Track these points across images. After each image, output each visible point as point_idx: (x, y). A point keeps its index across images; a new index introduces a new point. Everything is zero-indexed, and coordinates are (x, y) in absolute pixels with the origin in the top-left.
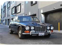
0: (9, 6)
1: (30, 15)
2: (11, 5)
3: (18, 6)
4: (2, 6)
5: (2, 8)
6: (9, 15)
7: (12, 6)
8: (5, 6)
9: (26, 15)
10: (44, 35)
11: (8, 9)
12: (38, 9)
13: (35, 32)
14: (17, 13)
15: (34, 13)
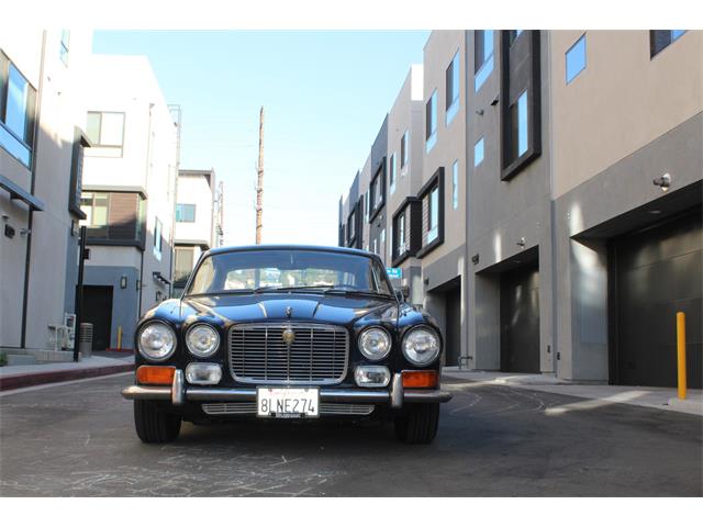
0: (378, 199)
1: (498, 260)
2: (392, 190)
3: (427, 191)
4: (343, 203)
5: (345, 222)
7: (397, 193)
8: (357, 201)
9: (476, 260)
10: (315, 413)
11: (375, 224)
12: (553, 202)
13: (226, 381)
14: (420, 253)
15: (522, 245)
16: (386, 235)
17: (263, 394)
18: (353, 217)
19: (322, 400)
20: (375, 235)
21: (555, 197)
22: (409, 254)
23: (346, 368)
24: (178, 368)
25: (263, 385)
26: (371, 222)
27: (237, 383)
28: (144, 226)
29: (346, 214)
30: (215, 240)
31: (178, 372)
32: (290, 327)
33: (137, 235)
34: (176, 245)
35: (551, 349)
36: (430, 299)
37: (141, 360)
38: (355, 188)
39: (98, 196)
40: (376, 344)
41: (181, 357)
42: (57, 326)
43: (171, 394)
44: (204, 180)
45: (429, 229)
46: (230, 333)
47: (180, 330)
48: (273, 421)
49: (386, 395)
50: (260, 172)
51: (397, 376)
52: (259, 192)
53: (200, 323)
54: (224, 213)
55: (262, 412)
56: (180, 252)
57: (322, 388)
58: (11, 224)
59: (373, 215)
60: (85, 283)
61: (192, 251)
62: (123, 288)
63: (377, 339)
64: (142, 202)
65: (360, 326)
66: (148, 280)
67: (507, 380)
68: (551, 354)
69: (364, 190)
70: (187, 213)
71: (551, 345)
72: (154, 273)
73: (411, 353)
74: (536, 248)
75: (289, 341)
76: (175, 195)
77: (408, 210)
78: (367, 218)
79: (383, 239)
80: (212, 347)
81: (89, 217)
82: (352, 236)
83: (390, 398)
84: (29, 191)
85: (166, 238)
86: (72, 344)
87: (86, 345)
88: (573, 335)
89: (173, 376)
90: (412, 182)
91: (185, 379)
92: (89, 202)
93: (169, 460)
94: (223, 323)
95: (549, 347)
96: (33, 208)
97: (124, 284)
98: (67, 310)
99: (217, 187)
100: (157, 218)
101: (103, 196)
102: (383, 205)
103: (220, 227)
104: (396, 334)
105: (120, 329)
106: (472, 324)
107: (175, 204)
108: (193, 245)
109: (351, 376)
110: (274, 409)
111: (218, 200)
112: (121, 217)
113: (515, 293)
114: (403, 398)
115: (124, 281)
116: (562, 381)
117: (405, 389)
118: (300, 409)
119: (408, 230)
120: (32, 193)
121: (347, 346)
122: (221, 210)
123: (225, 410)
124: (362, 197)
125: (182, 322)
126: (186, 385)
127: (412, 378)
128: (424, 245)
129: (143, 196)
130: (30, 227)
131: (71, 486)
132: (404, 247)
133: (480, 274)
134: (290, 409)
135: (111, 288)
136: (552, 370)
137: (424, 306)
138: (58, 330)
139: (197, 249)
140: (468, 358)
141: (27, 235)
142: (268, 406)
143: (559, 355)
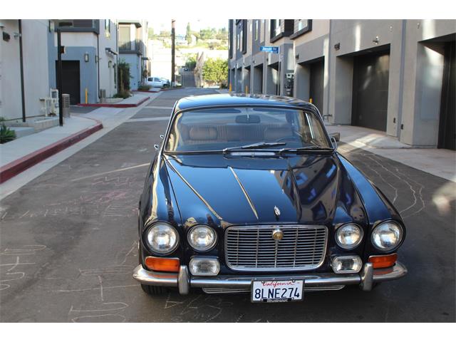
1: (357, 49)
6: (262, 41)
9: (337, 47)
10: (300, 298)
14: (292, 36)
15: (377, 42)
17: (257, 285)
22: (283, 35)
27: (233, 271)
31: (183, 268)
32: (279, 228)
33: (93, 24)
34: (120, 23)
35: (396, 120)
41: (184, 252)
42: (46, 99)
43: (178, 283)
46: (227, 232)
48: (265, 305)
51: (368, 265)
53: (200, 223)
55: (256, 299)
56: (121, 29)
58: (6, 31)
60: (62, 59)
61: (129, 28)
62: (86, 62)
66: (103, 54)
68: (396, 124)
71: (396, 117)
72: (106, 49)
74: (388, 45)
75: (277, 238)
80: (210, 241)
85: (113, 20)
86: (57, 111)
87: (67, 110)
88: (415, 113)
91: (189, 272)
95: (395, 119)
97: (87, 59)
98: (51, 86)
105: (86, 90)
108: (129, 23)
109: (327, 263)
110: (266, 295)
115: (87, 57)
116: (404, 145)
118: (287, 295)
126: (190, 276)
127: (377, 261)
128: (295, 31)
130: (20, 32)
132: (279, 30)
133: (341, 57)
134: (279, 296)
135: (78, 62)
136: (396, 135)
137: (295, 72)
138: (47, 101)
139: (133, 27)
140: (329, 115)
141: (18, 38)
142: (261, 294)
143: (402, 126)
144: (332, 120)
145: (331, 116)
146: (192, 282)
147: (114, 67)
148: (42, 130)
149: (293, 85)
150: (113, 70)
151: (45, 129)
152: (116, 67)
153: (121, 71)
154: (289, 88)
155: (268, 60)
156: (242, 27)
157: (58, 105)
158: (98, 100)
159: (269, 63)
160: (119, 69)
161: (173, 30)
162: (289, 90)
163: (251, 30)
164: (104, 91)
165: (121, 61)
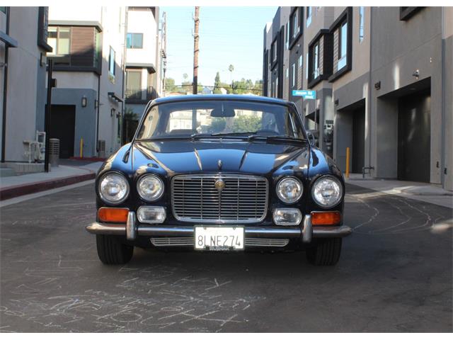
0: (297, 30)
1: (397, 87)
2: (308, 22)
3: (338, 25)
4: (267, 31)
5: (269, 48)
6: (299, 87)
7: (312, 27)
8: (279, 31)
9: (378, 86)
10: (241, 247)
11: (294, 51)
12: (443, 41)
13: (170, 221)
14: (331, 78)
15: (417, 76)
16: (303, 61)
17: (199, 231)
18: (276, 44)
19: (247, 236)
20: (294, 60)
21: (445, 36)
22: (322, 78)
23: (266, 210)
24: (131, 211)
25: (199, 224)
26: (291, 49)
27: (179, 221)
28: (100, 54)
29: (270, 41)
30: (159, 63)
31: (131, 214)
32: (221, 177)
33: (94, 62)
34: (127, 67)
35: (440, 165)
36: (339, 116)
37: (101, 203)
38: (277, 20)
39: (61, 30)
40: (290, 190)
41: (134, 201)
42: (31, 142)
43: (126, 231)
44: (150, 13)
45: (339, 57)
46: (173, 182)
47: (132, 179)
48: (207, 252)
49: (299, 232)
50: (196, 21)
51: (307, 217)
52: (195, 38)
53: (148, 173)
54: (167, 40)
55: (199, 246)
56: (130, 73)
57: (247, 226)
59: (292, 44)
60: (52, 103)
61: (141, 73)
62: (83, 107)
63: (292, 185)
64: (98, 35)
65: (277, 175)
66: (104, 99)
67: (402, 191)
68: (439, 169)
69: (285, 21)
70: (135, 41)
71: (440, 161)
72: (109, 94)
73: (319, 197)
74: (429, 79)
75: (220, 189)
76: (126, 27)
77: (322, 40)
78: (287, 45)
79: (301, 64)
80: (158, 193)
81: (54, 50)
82: (275, 60)
83: (301, 234)
84: (5, 32)
85: (119, 63)
86: (43, 157)
87: (54, 157)
89: (127, 216)
90: (325, 17)
91: (137, 220)
92: (54, 35)
93: (125, 284)
94: (166, 173)
95: (438, 163)
96: (8, 45)
97: (84, 103)
98: (38, 128)
99: (161, 18)
100: (110, 47)
101: (66, 30)
102: (301, 34)
103: (163, 52)
104: (307, 182)
105: (82, 140)
106: (374, 139)
107: (126, 34)
108: (141, 68)
109: (270, 216)
111: (162, 30)
112: (81, 47)
113: (410, 114)
114: (312, 234)
115: (84, 101)
116: (447, 192)
117: (313, 227)
118: (229, 244)
119: (322, 58)
120: (7, 33)
121: (267, 192)
122: (164, 36)
123: (169, 243)
124: (283, 27)
125: (133, 173)
126: (138, 224)
127: (319, 217)
128: (335, 71)
129: (99, 29)
130: (6, 61)
131: (49, 311)
132: (317, 73)
133: (381, 98)
134: (221, 244)
135: (74, 107)
136: (440, 182)
137: (334, 122)
138: (31, 145)
139: (145, 72)
140: (371, 168)
141: (4, 68)
142: (203, 241)
143: (446, 170)
144: (374, 174)
145: (373, 168)
146: (139, 229)
147: (118, 116)
148: (22, 174)
149: (332, 138)
150: (116, 120)
151: (26, 173)
152: (121, 118)
153: (127, 122)
154: (329, 142)
155: (305, 110)
156: (277, 74)
157: (44, 150)
158: (96, 154)
159: (307, 114)
160: (124, 121)
161: (195, 79)
162: (329, 144)
163: (287, 76)
164: (104, 143)
165: (127, 112)
